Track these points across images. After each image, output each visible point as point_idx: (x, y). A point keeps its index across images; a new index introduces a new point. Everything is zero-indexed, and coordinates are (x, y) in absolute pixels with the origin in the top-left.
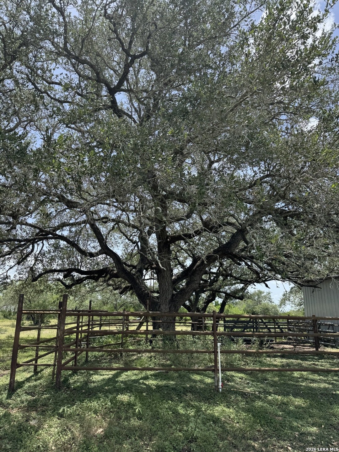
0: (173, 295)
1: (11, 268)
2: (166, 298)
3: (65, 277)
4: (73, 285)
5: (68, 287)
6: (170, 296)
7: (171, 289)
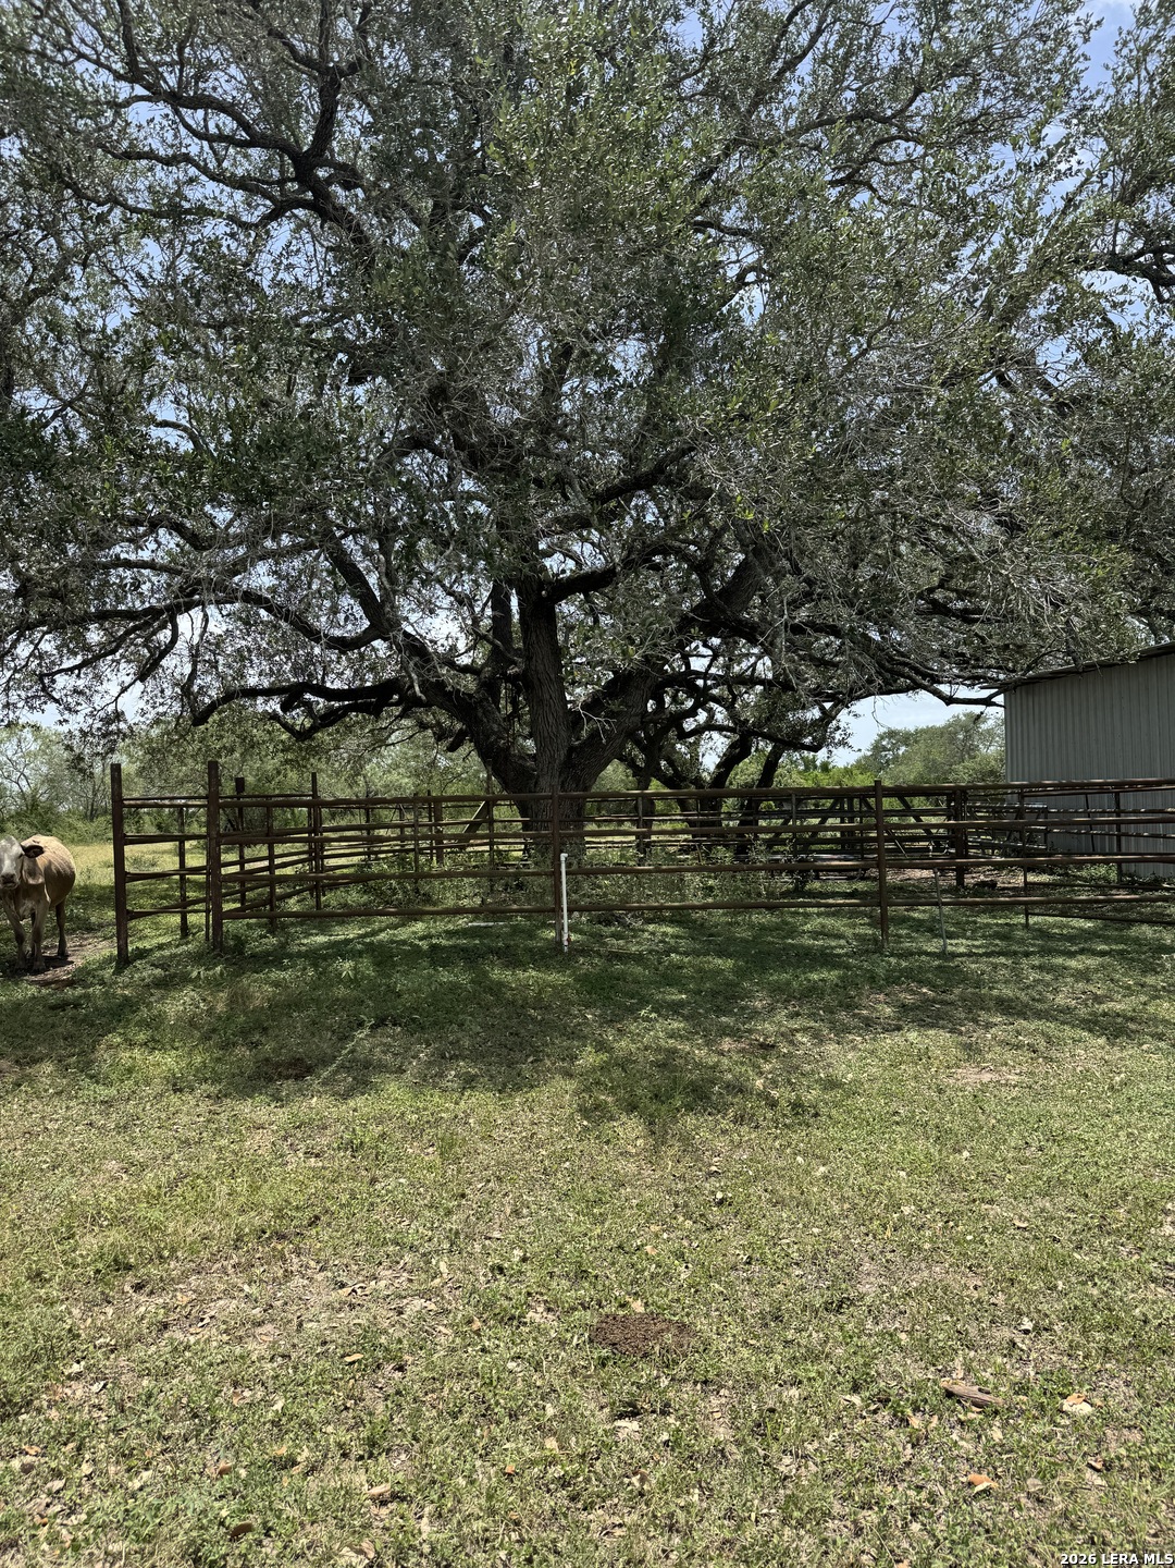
0: (572, 749)
1: (124, 690)
2: (552, 757)
3: (286, 707)
4: (314, 729)
5: (302, 735)
6: (563, 753)
7: (564, 734)
